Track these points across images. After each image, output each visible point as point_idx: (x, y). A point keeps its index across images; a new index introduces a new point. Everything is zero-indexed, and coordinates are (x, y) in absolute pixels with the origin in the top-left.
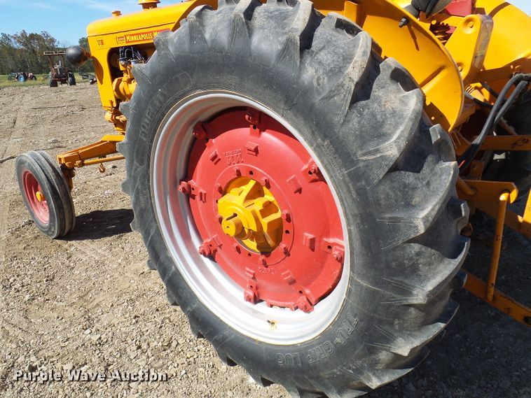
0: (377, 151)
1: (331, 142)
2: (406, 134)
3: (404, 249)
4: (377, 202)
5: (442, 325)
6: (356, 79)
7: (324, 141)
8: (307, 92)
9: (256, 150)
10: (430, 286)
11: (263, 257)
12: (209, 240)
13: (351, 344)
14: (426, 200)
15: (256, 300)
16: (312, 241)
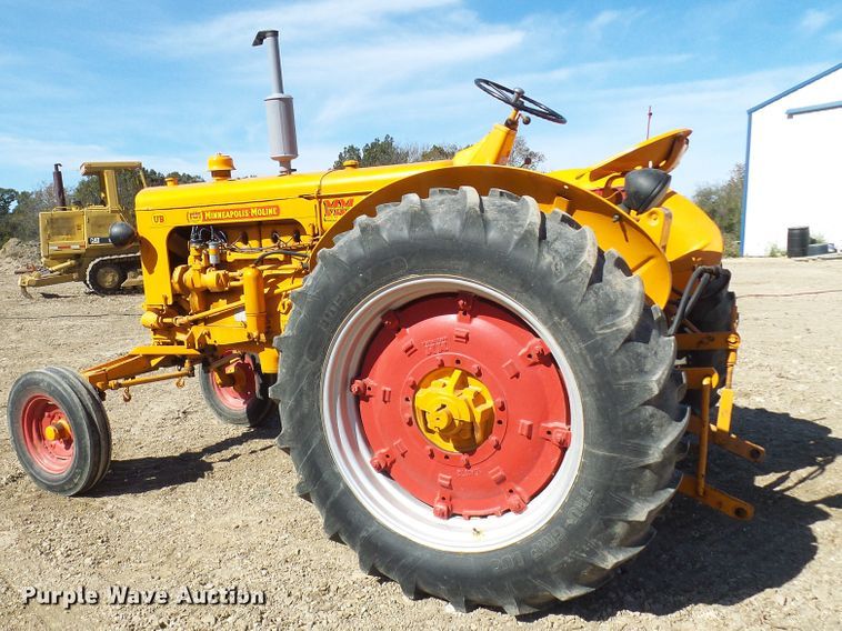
0: (613, 325)
1: (569, 320)
2: (637, 310)
3: (639, 411)
4: (614, 371)
5: (672, 490)
6: (593, 266)
7: (561, 319)
8: (545, 276)
9: (467, 338)
10: (664, 444)
11: (464, 457)
12: (383, 451)
13: (585, 523)
14: (655, 367)
15: (450, 514)
16: (530, 427)
